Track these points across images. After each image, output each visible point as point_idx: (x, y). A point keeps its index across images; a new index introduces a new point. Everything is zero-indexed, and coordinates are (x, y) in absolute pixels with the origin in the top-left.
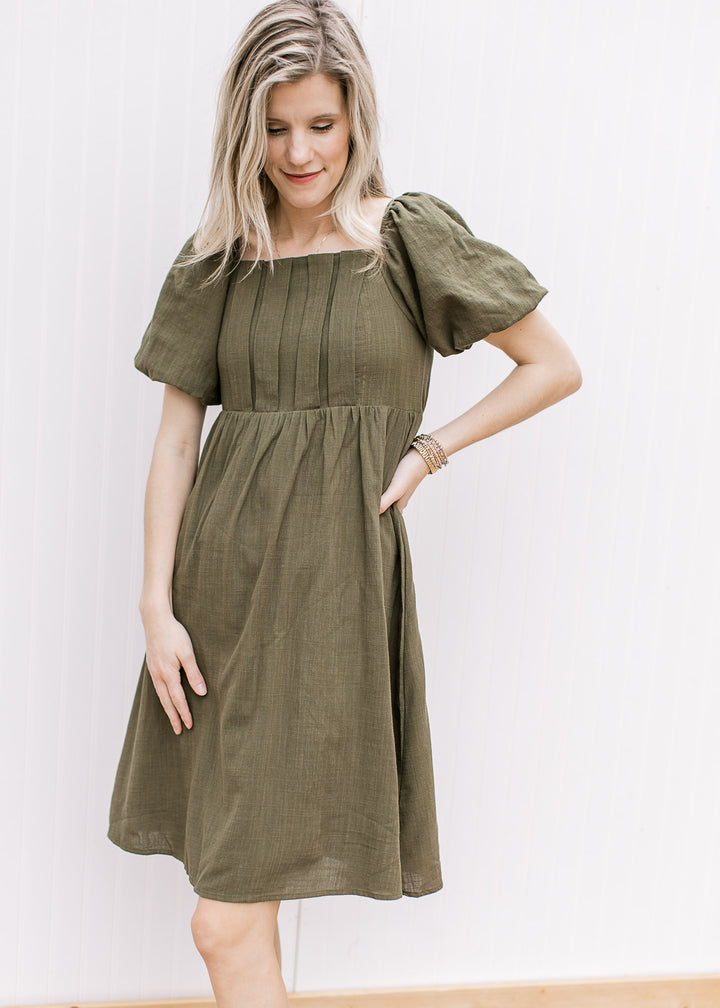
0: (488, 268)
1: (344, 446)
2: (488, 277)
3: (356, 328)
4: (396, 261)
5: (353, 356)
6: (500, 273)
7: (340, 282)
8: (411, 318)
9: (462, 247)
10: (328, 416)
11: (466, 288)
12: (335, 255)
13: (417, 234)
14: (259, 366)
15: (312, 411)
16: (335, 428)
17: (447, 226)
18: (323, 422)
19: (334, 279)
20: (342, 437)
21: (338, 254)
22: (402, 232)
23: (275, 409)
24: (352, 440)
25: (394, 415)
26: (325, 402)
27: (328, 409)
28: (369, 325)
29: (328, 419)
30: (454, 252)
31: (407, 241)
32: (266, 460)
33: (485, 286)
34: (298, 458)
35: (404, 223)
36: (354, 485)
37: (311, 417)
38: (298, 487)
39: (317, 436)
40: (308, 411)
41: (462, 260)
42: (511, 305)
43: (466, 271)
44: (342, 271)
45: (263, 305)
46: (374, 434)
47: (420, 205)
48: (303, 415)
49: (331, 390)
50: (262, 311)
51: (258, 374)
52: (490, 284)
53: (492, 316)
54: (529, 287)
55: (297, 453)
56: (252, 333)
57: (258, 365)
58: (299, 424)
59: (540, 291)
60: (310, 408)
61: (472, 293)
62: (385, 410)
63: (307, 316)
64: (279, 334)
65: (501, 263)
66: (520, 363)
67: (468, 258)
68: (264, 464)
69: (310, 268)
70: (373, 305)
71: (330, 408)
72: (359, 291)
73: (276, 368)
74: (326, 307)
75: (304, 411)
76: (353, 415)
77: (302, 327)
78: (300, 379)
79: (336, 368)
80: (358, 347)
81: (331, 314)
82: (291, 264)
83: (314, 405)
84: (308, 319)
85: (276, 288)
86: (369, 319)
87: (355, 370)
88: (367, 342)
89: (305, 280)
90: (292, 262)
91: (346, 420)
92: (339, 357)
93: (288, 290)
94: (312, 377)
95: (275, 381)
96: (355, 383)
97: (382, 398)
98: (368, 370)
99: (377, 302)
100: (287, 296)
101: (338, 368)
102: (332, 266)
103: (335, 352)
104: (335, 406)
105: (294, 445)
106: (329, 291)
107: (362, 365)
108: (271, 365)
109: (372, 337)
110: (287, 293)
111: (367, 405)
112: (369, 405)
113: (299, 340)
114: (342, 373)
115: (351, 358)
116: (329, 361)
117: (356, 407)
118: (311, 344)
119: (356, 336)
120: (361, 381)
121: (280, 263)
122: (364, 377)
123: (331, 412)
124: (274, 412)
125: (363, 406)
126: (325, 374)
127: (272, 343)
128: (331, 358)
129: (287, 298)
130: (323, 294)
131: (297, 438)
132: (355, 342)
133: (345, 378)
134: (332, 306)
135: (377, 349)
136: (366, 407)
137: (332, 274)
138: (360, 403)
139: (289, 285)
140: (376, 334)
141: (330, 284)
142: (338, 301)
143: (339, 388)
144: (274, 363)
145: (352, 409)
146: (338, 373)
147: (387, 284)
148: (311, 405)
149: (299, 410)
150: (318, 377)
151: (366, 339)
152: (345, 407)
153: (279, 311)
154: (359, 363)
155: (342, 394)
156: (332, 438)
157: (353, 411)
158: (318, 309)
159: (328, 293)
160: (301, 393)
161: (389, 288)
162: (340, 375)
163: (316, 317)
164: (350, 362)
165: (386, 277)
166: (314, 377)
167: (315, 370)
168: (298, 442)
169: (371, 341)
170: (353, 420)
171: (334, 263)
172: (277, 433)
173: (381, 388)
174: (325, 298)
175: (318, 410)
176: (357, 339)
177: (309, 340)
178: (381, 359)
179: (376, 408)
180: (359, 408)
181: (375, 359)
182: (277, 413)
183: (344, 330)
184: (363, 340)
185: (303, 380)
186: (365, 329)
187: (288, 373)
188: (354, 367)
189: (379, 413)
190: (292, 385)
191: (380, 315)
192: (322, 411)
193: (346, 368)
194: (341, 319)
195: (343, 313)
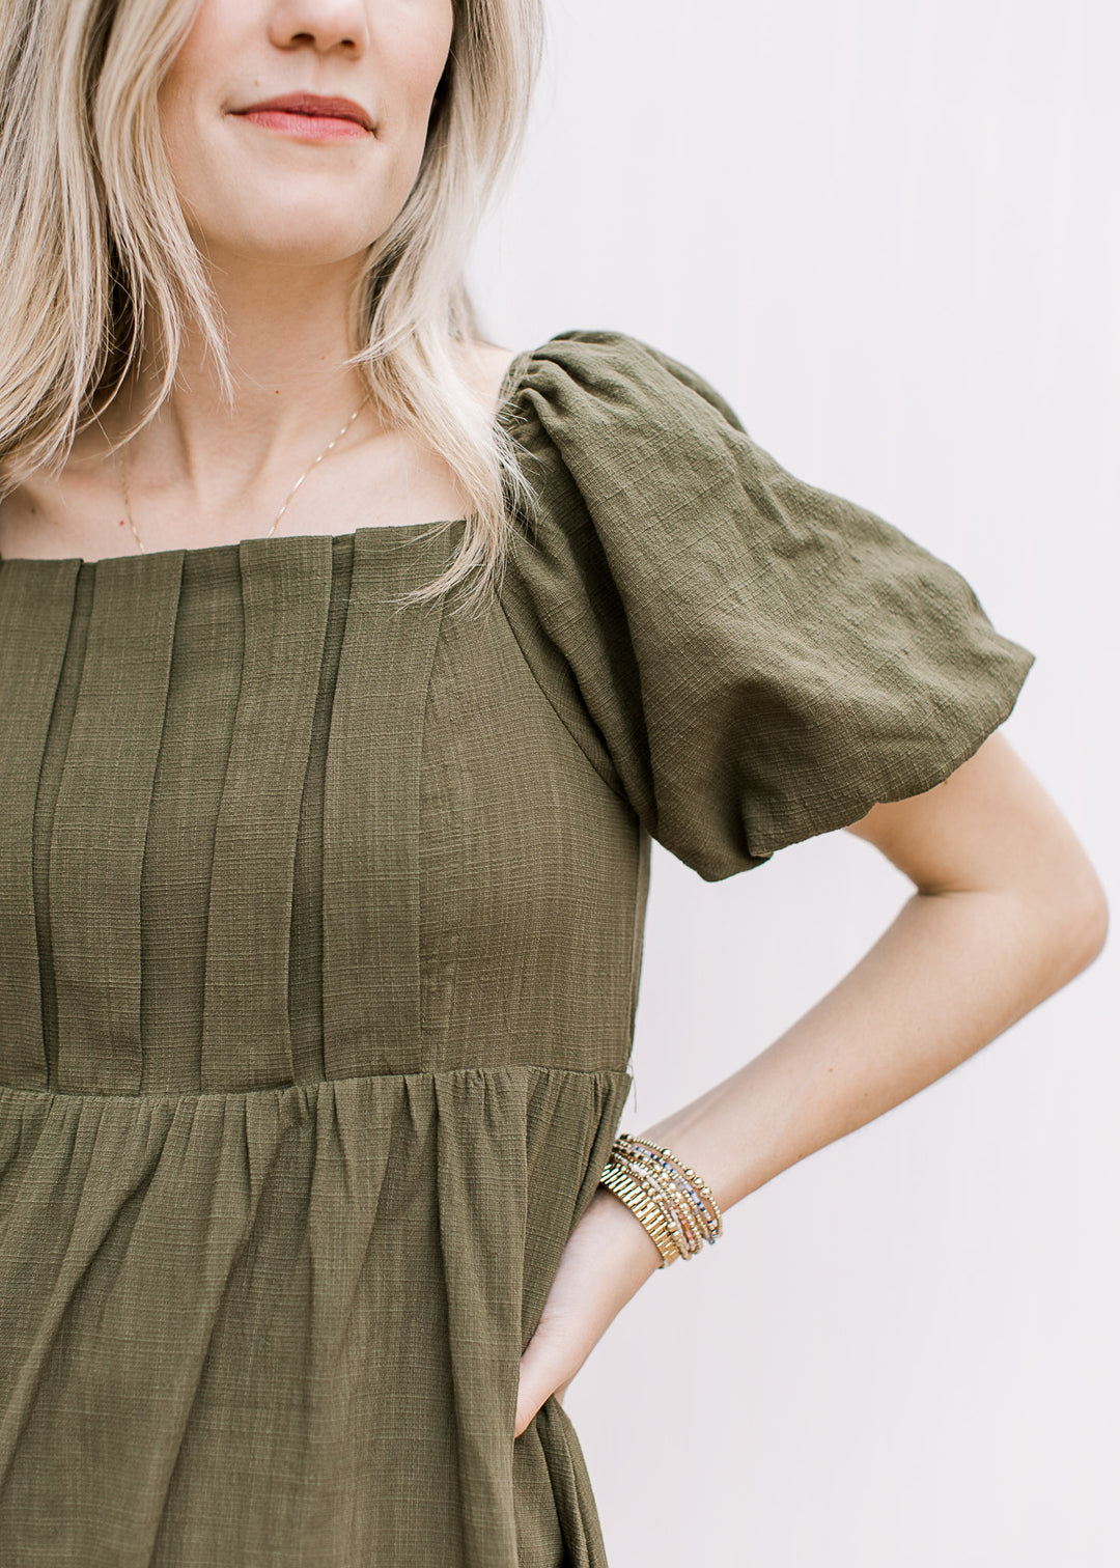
0: (854, 585)
1: (381, 1218)
2: (857, 613)
3: (424, 799)
4: (550, 562)
5: (414, 902)
6: (891, 599)
7: (355, 637)
8: (598, 755)
9: (773, 515)
10: (325, 1115)
11: (798, 652)
12: (336, 541)
13: (628, 470)
14: (70, 932)
15: (266, 1096)
16: (351, 1158)
17: (719, 441)
18: (305, 1135)
19: (339, 624)
20: (373, 1195)
21: (351, 538)
22: (574, 465)
23: (130, 1083)
24: (409, 1197)
25: (550, 1094)
26: (313, 1061)
27: (323, 1085)
28: (465, 788)
29: (325, 1127)
30: (748, 530)
31: (596, 493)
32: (101, 1277)
33: (855, 648)
34: (215, 1274)
35: (583, 434)
36: (420, 1360)
37: (263, 1117)
38: (219, 1374)
39: (286, 1188)
40: (251, 1096)
41: (774, 560)
42: (946, 710)
43: (790, 595)
44: (361, 597)
45: (82, 714)
46: (488, 1173)
47: (625, 371)
48: (233, 1111)
49: (333, 1022)
50: (78, 737)
51: (68, 961)
52: (869, 638)
53: (887, 747)
55: (212, 1256)
56: (45, 815)
57: (65, 930)
58: (218, 1143)
59: (1012, 658)
60: (257, 1086)
61: (822, 673)
62: (519, 1082)
63: (240, 757)
64: (140, 822)
65: (887, 567)
66: (929, 888)
67: (791, 551)
68: (95, 1290)
69: (249, 588)
70: (478, 717)
71: (330, 1083)
72: (427, 669)
73: (134, 941)
74: (311, 725)
75: (238, 1097)
76: (414, 1108)
77: (224, 796)
78: (219, 982)
79: (353, 945)
80: (431, 869)
81: (330, 750)
82: (180, 572)
83: (271, 1075)
84: (246, 766)
85: (126, 655)
86: (464, 765)
87: (418, 948)
88: (460, 850)
89: (231, 628)
90: (184, 567)
91: (389, 1127)
92: (361, 904)
93: (169, 663)
94: (265, 977)
95: (131, 990)
96: (418, 993)
97: (507, 1037)
98: (463, 947)
99: (491, 707)
100: (167, 686)
101: (359, 944)
102: (328, 578)
103: (345, 886)
104: (347, 1078)
105: (204, 1224)
106: (322, 668)
107: (446, 932)
108: (115, 931)
109: (476, 830)
110: (168, 672)
111: (459, 1068)
112: (466, 1068)
113: (217, 844)
114: (372, 960)
115: (407, 906)
116: (326, 917)
117: (424, 1078)
118: (258, 857)
119: (422, 829)
120: (439, 986)
121: (140, 567)
122: (450, 970)
123: (334, 1100)
124: (127, 1095)
125: (445, 1071)
126: (312, 966)
127: (115, 853)
128: (332, 906)
129: (166, 690)
130: (297, 679)
131: (215, 1200)
132: (418, 852)
133: (384, 978)
134: (333, 723)
135: (495, 873)
136: (456, 1077)
137: (327, 608)
138: (437, 1062)
139: (174, 646)
140: (491, 820)
141: (323, 643)
142: (353, 705)
143: (361, 1015)
144: (123, 925)
145: (409, 1087)
146: (357, 961)
147: (518, 642)
148: (261, 1075)
149: (219, 1092)
150: (286, 977)
151: (457, 838)
152: (384, 1080)
153: (141, 739)
154: (434, 925)
155: (372, 1034)
156: (340, 1197)
157: (413, 1093)
158: (282, 732)
159: (317, 674)
160: (225, 1031)
161: (525, 657)
162: (367, 969)
163: (274, 761)
164: (401, 921)
165: (516, 618)
166: (271, 977)
167: (277, 952)
168: (217, 1213)
169: (475, 845)
170: (412, 1126)
171: (337, 570)
172: (139, 1179)
173: (505, 1007)
174: (307, 695)
175: (287, 1092)
176: (427, 838)
177: (252, 843)
178: (510, 906)
179: (489, 1077)
180: (434, 1079)
181: (489, 908)
182: (137, 1100)
183: (380, 807)
184: (447, 845)
185: (230, 984)
186: (451, 805)
187: (175, 959)
188: (418, 939)
189: (503, 1092)
190: (193, 1002)
191: (503, 751)
192: (301, 1096)
193: (388, 943)
194: (367, 769)
195: (372, 747)
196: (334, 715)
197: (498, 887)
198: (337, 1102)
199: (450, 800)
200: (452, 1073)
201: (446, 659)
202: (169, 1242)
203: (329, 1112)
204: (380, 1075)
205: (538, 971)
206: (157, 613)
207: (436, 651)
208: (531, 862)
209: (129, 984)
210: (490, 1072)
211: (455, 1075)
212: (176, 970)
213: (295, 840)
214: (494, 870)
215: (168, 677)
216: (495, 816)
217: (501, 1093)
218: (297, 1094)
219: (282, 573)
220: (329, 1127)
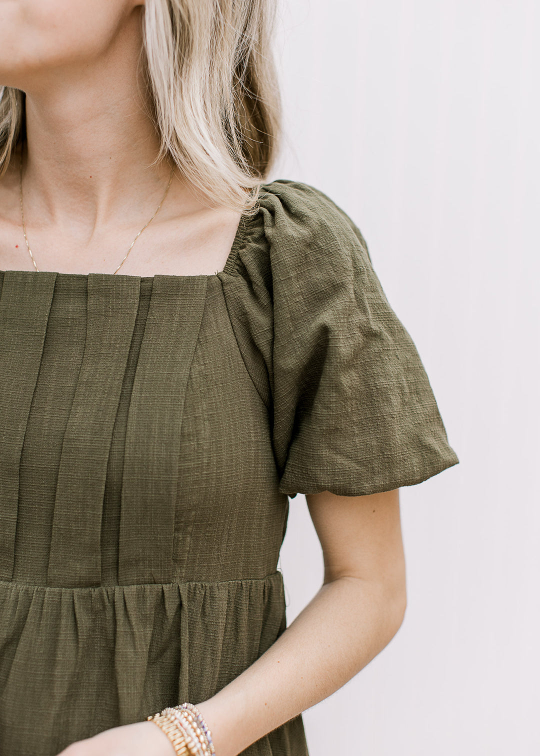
1: (150, 662)
3: (183, 435)
5: (174, 493)
7: (150, 337)
9: (364, 311)
10: (119, 605)
12: (143, 280)
15: (85, 591)
16: (136, 630)
19: (140, 326)
20: (146, 649)
21: (151, 279)
26: (112, 574)
27: (117, 588)
28: (206, 430)
29: (120, 612)
37: (84, 603)
40: (76, 591)
44: (155, 315)
48: (66, 599)
49: (124, 554)
54: (430, 440)
58: (58, 617)
59: (447, 457)
60: (80, 585)
63: (81, 399)
64: (21, 428)
69: (91, 301)
70: (216, 389)
71: (121, 587)
72: (190, 360)
73: (14, 495)
74: (121, 385)
75: (69, 590)
76: (167, 604)
77: (69, 421)
78: (61, 525)
79: (138, 513)
80: (184, 475)
81: (132, 402)
82: (54, 285)
83: (89, 579)
84: (83, 405)
85: (19, 329)
86: (206, 417)
87: (174, 517)
88: (200, 465)
89: (79, 322)
90: (56, 282)
91: (153, 613)
92: (144, 492)
93: (44, 337)
94: (87, 526)
95: (11, 521)
96: (172, 541)
97: (219, 566)
98: (198, 518)
99: (222, 384)
100: (42, 350)
101: (141, 513)
102: (137, 300)
103: (135, 481)
104: (131, 585)
105: (52, 662)
106: (130, 352)
107: (189, 510)
108: (4, 488)
109: (210, 454)
110: (43, 342)
111: (192, 581)
112: (195, 581)
113: (64, 448)
114: (148, 522)
115: (169, 494)
116: (123, 498)
117: (173, 586)
118: (87, 458)
119: (181, 452)
120: (183, 538)
121: (30, 279)
122: (190, 529)
123: (124, 597)
124: (5, 581)
125: (185, 583)
126: (114, 521)
127: (7, 445)
128: (127, 492)
129: (41, 353)
130: (115, 357)
131: (58, 649)
132: (177, 465)
133: (154, 532)
134: (134, 387)
135: (218, 478)
136: (190, 586)
137: (135, 318)
138: (180, 577)
139: (47, 328)
140: (219, 449)
141: (131, 338)
142: (146, 377)
143: (141, 551)
144: (9, 485)
145: (165, 592)
146: (139, 522)
147: (239, 347)
148: (83, 579)
149: (58, 587)
150: (100, 527)
151: (200, 458)
152: (151, 586)
153: (26, 380)
154: (184, 505)
155: (145, 562)
156: (131, 652)
157: (166, 595)
158: (104, 387)
159: (127, 355)
160: (62, 553)
161: (242, 356)
162: (145, 527)
163: (99, 403)
164: (166, 503)
165: (239, 333)
166: (91, 526)
167: (95, 512)
168: (59, 657)
169: (209, 463)
170: (166, 613)
171: (142, 296)
172: (12, 631)
173: (219, 550)
174: (121, 367)
175: (97, 590)
176: (183, 458)
177: (84, 450)
178: (224, 496)
179: (208, 588)
180: (178, 587)
181: (213, 497)
182: (10, 584)
183: (158, 438)
184: (193, 462)
185: (67, 527)
186: (198, 439)
187: (36, 508)
188: (174, 512)
189: (213, 597)
190: (45, 533)
191: (227, 410)
192: (105, 593)
193: (158, 514)
194: (152, 415)
195: (156, 403)
196: (135, 382)
197: (219, 486)
198: (126, 599)
199: (197, 436)
200: (188, 583)
201: (200, 354)
202: (32, 672)
203: (122, 604)
204: (149, 584)
205: (237, 530)
206: (38, 307)
207: (195, 350)
208: (237, 472)
209: (10, 518)
210: (208, 585)
211: (189, 585)
212: (36, 514)
213: (108, 451)
214: (218, 477)
215: (43, 345)
216: (221, 447)
217: (212, 598)
218: (103, 591)
219: (111, 295)
220: (122, 612)
